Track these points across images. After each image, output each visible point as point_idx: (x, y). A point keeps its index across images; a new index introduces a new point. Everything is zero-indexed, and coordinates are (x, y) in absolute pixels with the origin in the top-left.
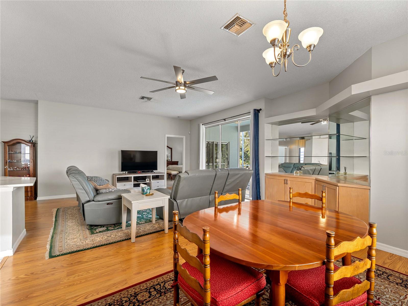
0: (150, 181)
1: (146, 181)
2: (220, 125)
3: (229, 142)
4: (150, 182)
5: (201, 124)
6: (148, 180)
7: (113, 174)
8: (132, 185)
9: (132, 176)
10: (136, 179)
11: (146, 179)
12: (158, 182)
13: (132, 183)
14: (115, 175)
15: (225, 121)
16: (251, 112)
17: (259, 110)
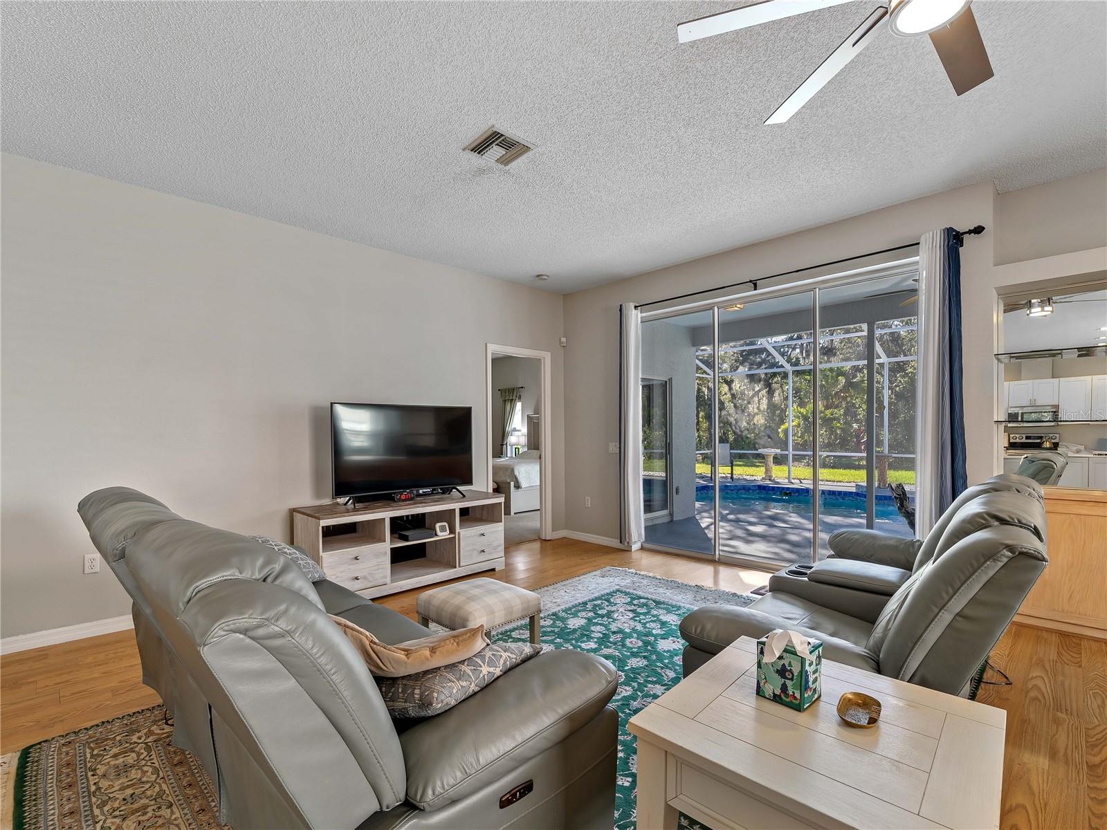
0: (452, 531)
1: (436, 535)
2: (716, 308)
3: (670, 380)
4: (453, 536)
5: (632, 305)
6: (443, 529)
7: (293, 511)
8: (386, 553)
9: (385, 514)
10: (399, 526)
11: (438, 525)
12: (483, 535)
13: (385, 547)
14: (299, 512)
15: (755, 289)
16: (922, 241)
17: (970, 232)
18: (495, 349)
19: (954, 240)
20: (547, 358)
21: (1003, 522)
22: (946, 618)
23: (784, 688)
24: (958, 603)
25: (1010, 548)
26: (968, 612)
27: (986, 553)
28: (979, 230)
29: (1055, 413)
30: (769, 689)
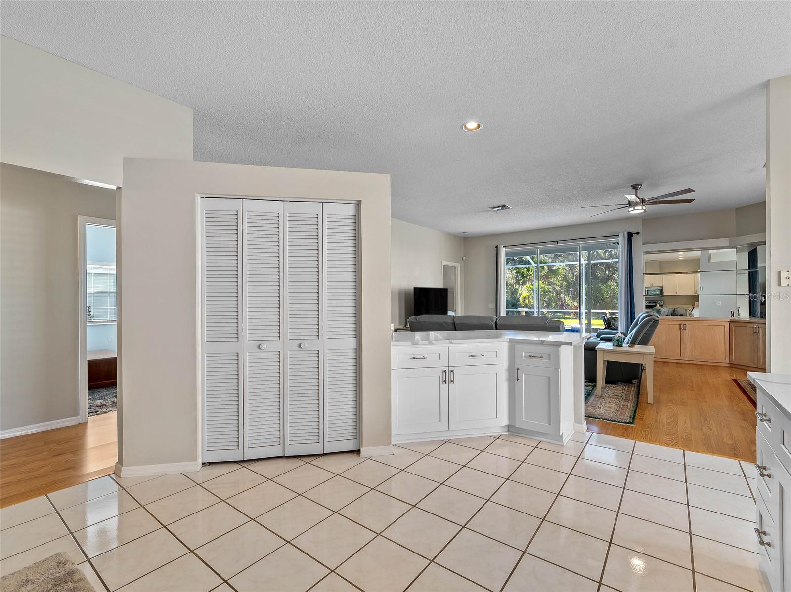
2: (539, 250)
5: (503, 246)
15: (558, 244)
16: (620, 234)
17: (635, 233)
18: (445, 263)
19: (630, 235)
20: (459, 265)
21: (652, 316)
22: (642, 334)
23: (618, 343)
24: (644, 331)
25: (654, 319)
26: (647, 333)
27: (649, 321)
28: (638, 233)
29: (662, 291)
30: (615, 344)
